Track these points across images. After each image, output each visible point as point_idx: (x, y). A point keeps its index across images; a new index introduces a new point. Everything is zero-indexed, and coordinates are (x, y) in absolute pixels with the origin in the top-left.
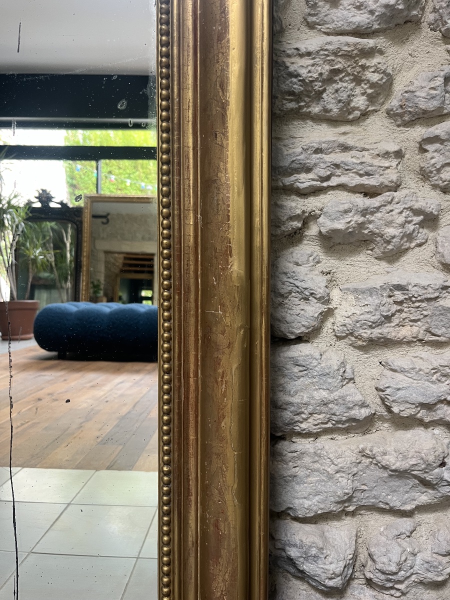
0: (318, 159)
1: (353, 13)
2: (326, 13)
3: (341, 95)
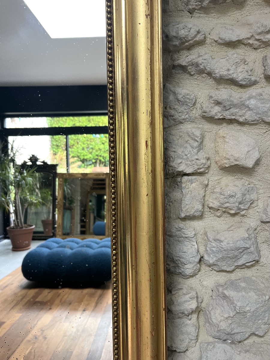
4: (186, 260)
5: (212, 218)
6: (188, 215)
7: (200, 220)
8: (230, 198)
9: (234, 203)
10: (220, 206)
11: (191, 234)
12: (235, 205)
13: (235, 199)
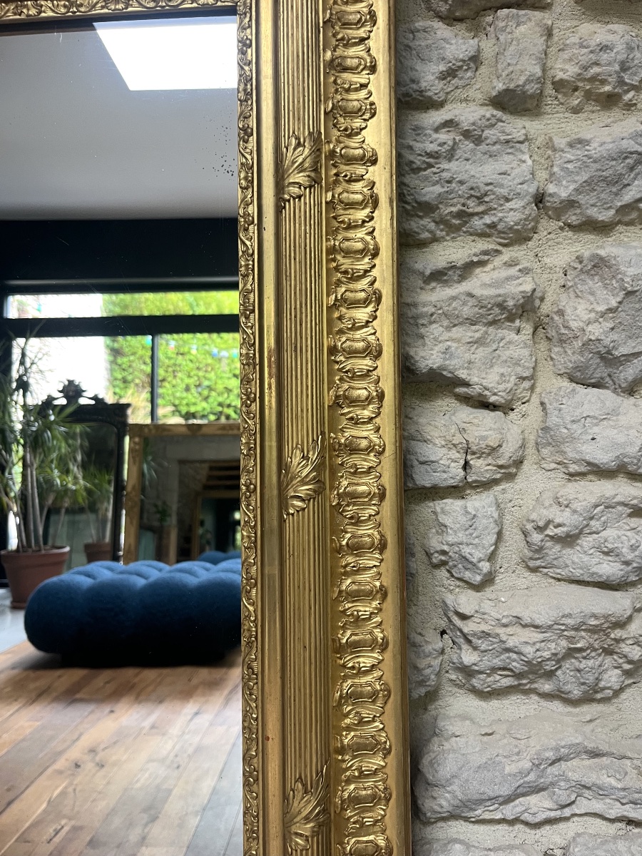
0: (556, 776)
1: (598, 560)
2: (556, 556)
3: (586, 676)
4: (510, 188)
5: (561, 115)
6: (511, 88)
7: (534, 118)
8: (601, 53)
9: (609, 64)
10: (579, 75)
11: (519, 134)
12: (611, 68)
13: (613, 55)
